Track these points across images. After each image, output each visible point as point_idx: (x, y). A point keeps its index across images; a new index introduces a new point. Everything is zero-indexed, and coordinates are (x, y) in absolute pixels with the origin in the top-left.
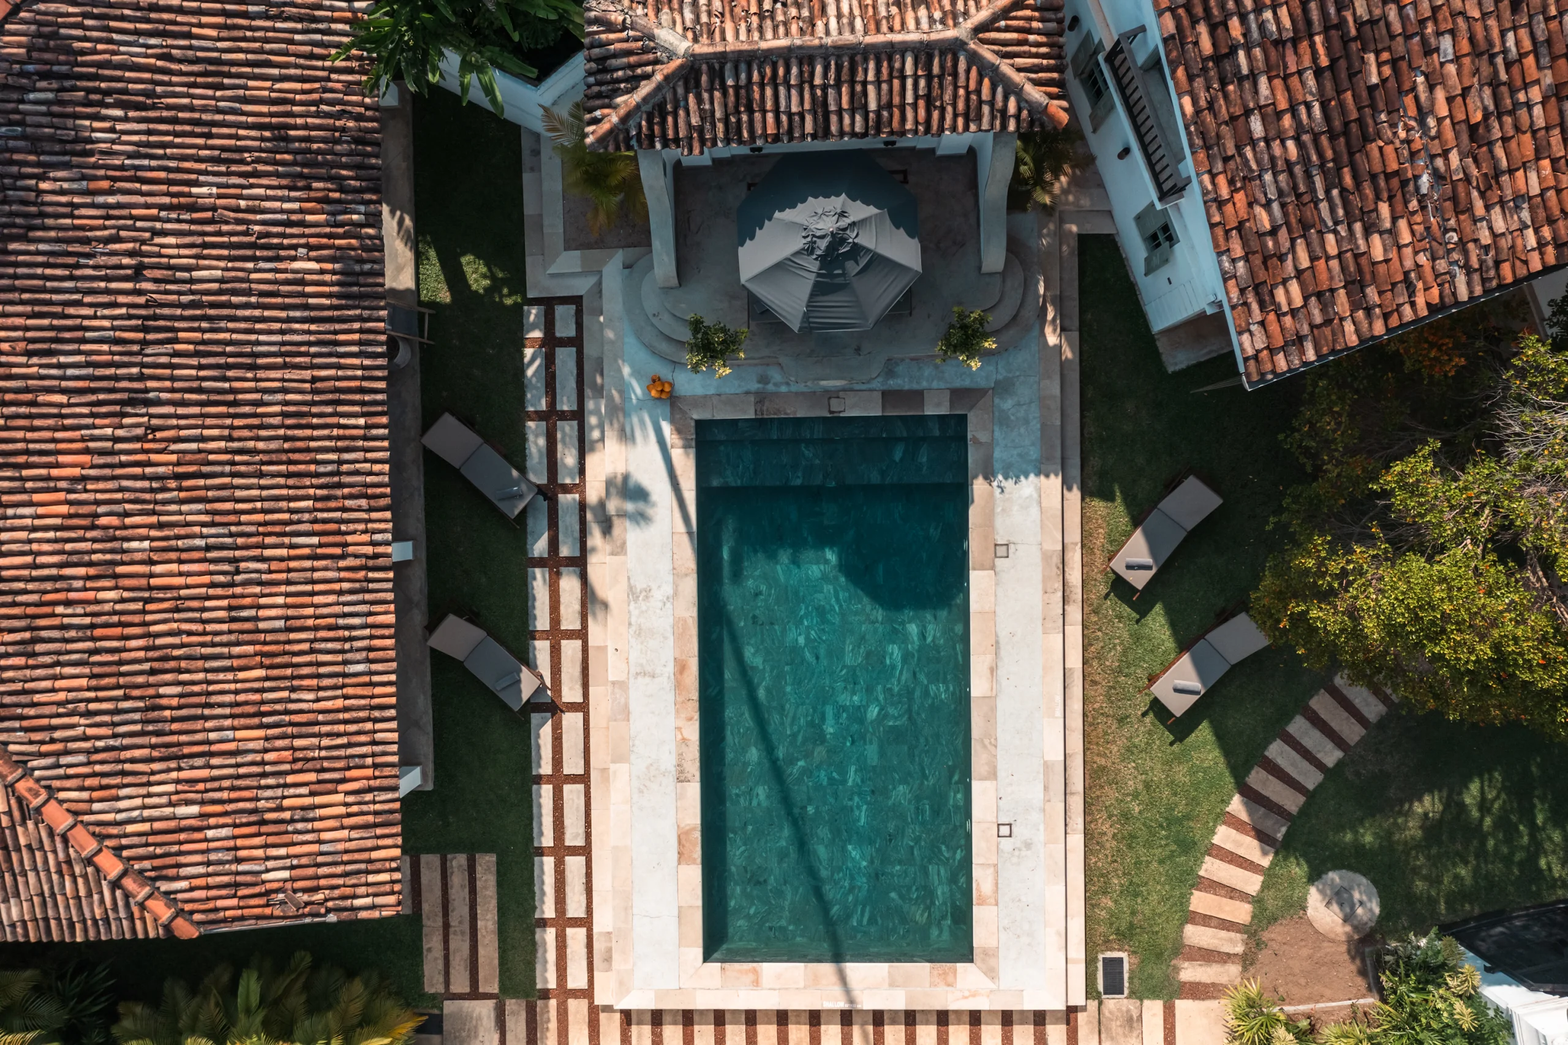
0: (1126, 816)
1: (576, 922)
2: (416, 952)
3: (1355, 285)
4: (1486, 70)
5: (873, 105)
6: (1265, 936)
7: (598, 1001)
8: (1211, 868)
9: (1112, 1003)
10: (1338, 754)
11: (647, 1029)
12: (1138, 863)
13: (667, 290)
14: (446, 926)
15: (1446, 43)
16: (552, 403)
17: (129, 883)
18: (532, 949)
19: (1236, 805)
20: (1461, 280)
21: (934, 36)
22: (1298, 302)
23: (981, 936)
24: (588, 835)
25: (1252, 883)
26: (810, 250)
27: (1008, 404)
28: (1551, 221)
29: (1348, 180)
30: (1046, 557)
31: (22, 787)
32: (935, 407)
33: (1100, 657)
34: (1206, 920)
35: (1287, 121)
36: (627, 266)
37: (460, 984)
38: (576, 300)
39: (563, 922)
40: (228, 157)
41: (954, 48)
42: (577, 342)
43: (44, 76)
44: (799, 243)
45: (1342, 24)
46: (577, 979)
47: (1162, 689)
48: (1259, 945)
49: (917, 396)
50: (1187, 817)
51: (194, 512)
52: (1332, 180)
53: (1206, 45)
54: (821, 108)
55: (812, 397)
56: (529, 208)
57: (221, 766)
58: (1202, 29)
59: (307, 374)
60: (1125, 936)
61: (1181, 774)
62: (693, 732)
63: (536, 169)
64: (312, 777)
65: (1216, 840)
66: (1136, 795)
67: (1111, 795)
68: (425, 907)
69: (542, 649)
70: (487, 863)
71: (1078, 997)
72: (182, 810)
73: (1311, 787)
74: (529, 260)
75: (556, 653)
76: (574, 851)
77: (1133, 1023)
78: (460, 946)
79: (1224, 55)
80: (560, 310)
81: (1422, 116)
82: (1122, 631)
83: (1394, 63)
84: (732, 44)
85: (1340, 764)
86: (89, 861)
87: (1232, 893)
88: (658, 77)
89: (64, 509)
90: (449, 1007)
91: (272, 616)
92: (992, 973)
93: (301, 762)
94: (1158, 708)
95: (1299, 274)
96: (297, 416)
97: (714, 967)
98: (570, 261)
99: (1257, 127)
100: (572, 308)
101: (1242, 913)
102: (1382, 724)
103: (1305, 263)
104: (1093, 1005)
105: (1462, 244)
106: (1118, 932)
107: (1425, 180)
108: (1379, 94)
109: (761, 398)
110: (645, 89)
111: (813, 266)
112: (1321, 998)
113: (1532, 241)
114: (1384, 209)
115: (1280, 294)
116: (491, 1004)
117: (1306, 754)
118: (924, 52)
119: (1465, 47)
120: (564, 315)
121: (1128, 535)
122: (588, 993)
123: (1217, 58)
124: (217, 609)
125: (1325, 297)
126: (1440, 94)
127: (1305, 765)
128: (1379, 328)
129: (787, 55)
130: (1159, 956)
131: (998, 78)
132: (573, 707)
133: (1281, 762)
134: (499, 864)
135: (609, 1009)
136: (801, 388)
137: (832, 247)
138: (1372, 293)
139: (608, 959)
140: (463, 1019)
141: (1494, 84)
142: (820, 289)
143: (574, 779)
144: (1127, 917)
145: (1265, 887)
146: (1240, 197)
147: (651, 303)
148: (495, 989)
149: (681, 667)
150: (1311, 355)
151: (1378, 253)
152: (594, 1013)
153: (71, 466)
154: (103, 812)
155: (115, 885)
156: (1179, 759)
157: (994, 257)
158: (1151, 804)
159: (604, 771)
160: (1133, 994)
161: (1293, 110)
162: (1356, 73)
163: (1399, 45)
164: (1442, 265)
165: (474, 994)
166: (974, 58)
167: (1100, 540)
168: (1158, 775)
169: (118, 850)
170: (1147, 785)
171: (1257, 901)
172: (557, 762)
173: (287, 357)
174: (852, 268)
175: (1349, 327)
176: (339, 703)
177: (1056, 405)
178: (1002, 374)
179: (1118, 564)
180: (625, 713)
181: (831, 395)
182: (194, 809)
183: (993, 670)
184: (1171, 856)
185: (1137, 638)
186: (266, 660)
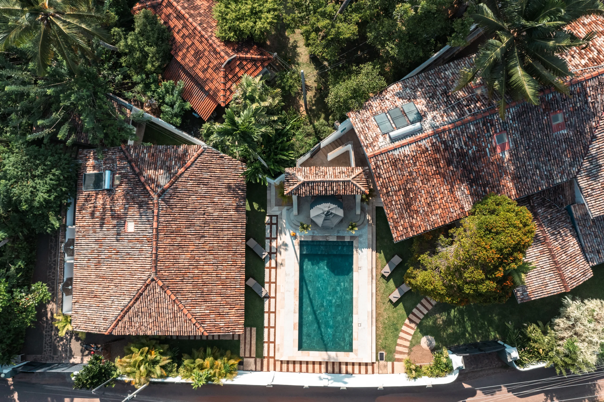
0: (384, 323)
1: (272, 342)
2: (238, 348)
3: (411, 227)
4: (429, 195)
5: (335, 190)
6: (412, 349)
7: (276, 359)
8: (401, 334)
9: (381, 362)
10: (427, 312)
11: (286, 365)
12: (387, 333)
13: (296, 216)
14: (245, 342)
15: (423, 191)
16: (271, 236)
17: (197, 324)
18: (263, 347)
19: (407, 321)
20: (428, 227)
21: (345, 180)
22: (402, 229)
23: (354, 347)
24: (275, 324)
25: (410, 338)
26: (323, 213)
27: (361, 239)
28: (442, 218)
29: (409, 211)
30: (368, 270)
31: (180, 305)
32: (347, 240)
33: (379, 290)
34: (400, 345)
35: (398, 202)
36: (288, 210)
37: (247, 355)
38: (277, 216)
39: (269, 342)
40: (220, 194)
41: (349, 181)
42: (277, 224)
43: (191, 180)
44: (322, 212)
45: (406, 188)
46: (272, 354)
47: (391, 297)
48: (411, 351)
49: (344, 237)
50: (397, 324)
51: (211, 257)
52: (406, 211)
53: (385, 191)
54: (326, 190)
55: (323, 237)
56: (268, 197)
57: (213, 304)
58: (384, 189)
59: (232, 232)
60: (384, 348)
61: (395, 315)
62: (297, 303)
63: (270, 190)
64: (229, 306)
65: (403, 329)
66: (386, 319)
67: (381, 319)
68: (241, 338)
69: (267, 286)
70: (254, 329)
71: (374, 361)
72: (206, 311)
73: (421, 318)
74: (268, 208)
75: (270, 286)
76: (272, 327)
77: (385, 366)
78: (248, 346)
79: (388, 193)
80: (273, 218)
81: (420, 202)
82: (384, 285)
83: (415, 194)
84: (311, 180)
85: (427, 314)
86: (190, 320)
87: (406, 340)
88: (298, 184)
89: (190, 256)
90: (245, 360)
91: (223, 276)
92: (356, 354)
93: (227, 304)
94: (390, 301)
95: (402, 225)
96: (229, 240)
97: (300, 352)
98: (276, 208)
99: (394, 203)
100: (276, 217)
101: (408, 344)
102: (436, 306)
103: (402, 223)
104: (377, 362)
105: (428, 221)
106: (383, 347)
107: (421, 211)
108: (413, 199)
109: (313, 237)
110: (295, 186)
111: (324, 216)
112: (424, 362)
113: (439, 221)
114: (415, 215)
115: (399, 228)
116: (254, 359)
117: (421, 311)
118: (344, 182)
119: (426, 192)
120: (274, 218)
121: (385, 266)
122: (274, 357)
123: (387, 193)
124: (214, 274)
125: (406, 229)
126: (422, 199)
127: (420, 314)
128: (415, 234)
129: (320, 182)
130: (391, 352)
131: (356, 186)
132: (273, 298)
133: (416, 313)
134: (257, 329)
135: (278, 360)
136: (321, 235)
137: (327, 213)
138: (414, 228)
139: (278, 350)
140: (248, 362)
141: (431, 197)
142: (325, 220)
143: (273, 312)
144: (384, 344)
145: (412, 338)
146: (392, 213)
147: (292, 218)
148: (254, 356)
149: (295, 290)
150: (404, 238)
151: (414, 222)
152: (275, 361)
153: (191, 248)
154: (193, 311)
155: (194, 324)
156: (395, 311)
157: (358, 212)
158: (389, 321)
159: (279, 311)
160: (385, 360)
161: (399, 200)
162: (409, 195)
163: (415, 191)
164: (425, 224)
165: (250, 357)
166: (352, 183)
167: (380, 267)
168: (391, 315)
169: (195, 318)
170: (389, 317)
171: (411, 342)
172: (269, 309)
173: (228, 229)
174: (331, 216)
175: (411, 233)
176: (234, 293)
177: (371, 240)
178: (360, 233)
179: (383, 272)
180: (284, 299)
181: (326, 236)
182: (208, 311)
183: (358, 292)
184: (393, 332)
185: (387, 287)
186: (222, 284)
